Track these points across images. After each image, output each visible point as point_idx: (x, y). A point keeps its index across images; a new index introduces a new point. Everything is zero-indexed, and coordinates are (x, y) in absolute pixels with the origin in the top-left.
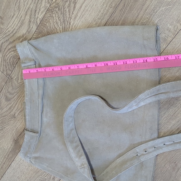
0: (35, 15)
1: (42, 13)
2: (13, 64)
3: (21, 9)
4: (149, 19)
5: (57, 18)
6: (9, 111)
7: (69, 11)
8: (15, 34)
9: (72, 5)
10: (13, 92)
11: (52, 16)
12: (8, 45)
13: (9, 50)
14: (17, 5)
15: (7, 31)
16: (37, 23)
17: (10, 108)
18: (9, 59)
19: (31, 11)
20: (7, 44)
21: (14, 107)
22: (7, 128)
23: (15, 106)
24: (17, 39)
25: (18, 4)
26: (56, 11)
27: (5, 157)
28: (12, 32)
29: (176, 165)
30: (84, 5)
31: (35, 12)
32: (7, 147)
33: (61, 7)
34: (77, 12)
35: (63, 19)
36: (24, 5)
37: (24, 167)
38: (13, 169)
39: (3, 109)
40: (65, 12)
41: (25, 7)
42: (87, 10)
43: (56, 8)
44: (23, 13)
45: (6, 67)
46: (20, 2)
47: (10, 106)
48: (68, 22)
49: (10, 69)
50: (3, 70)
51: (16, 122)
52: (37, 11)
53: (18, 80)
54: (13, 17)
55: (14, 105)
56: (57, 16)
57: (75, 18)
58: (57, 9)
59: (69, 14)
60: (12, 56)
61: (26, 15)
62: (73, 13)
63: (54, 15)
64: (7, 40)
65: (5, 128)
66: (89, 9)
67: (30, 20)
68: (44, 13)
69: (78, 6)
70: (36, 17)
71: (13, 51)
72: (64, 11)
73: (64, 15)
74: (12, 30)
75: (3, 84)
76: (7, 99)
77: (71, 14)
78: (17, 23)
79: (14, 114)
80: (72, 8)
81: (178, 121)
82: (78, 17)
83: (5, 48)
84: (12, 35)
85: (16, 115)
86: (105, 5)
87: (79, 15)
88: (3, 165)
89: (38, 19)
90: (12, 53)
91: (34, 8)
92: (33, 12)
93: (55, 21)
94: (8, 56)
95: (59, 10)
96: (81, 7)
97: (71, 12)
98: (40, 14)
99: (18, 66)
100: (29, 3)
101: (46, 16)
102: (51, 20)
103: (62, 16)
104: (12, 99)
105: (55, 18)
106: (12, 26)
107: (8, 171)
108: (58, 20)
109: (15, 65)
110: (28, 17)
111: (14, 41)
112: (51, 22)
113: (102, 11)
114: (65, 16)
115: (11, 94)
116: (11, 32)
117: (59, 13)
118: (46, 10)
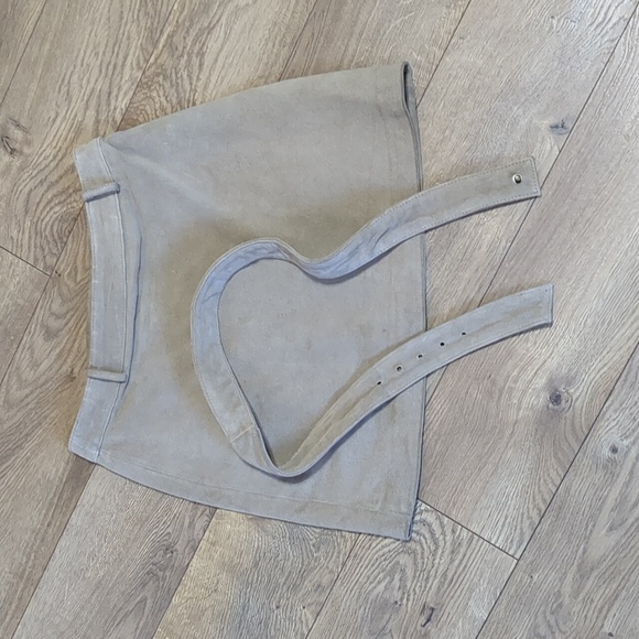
0: (109, 105)
1: (126, 94)
2: (60, 238)
3: (74, 99)
4: (371, 52)
5: (163, 99)
6: (56, 366)
7: (190, 77)
8: (61, 160)
9: (196, 61)
10: (64, 310)
11: (150, 97)
12: (46, 191)
13: (48, 203)
14: (64, 89)
15: (41, 159)
16: (116, 122)
17: (59, 356)
18: (48, 229)
19: (99, 96)
20: (41, 190)
21: (70, 350)
22: (52, 415)
23: (72, 346)
24: (66, 172)
25: (66, 89)
26: (158, 82)
27: (51, 504)
28: (54, 158)
29: (494, 383)
30: (223, 54)
31: (109, 97)
32: (54, 469)
33: (169, 71)
34: (207, 74)
35: (178, 97)
36: (81, 86)
37: (108, 517)
38: (76, 534)
39: (38, 366)
40: (179, 81)
41: (83, 91)
42: (231, 65)
43: (158, 75)
44: (77, 105)
45: (43, 250)
46: (69, 82)
47: (58, 350)
48: (189, 101)
49: (55, 251)
50: (36, 260)
51: (76, 392)
52: (114, 94)
53: (76, 274)
54: (54, 120)
55: (68, 346)
56: (161, 93)
57: (205, 88)
58: (161, 78)
59: (191, 84)
60: (56, 218)
61: (87, 108)
62: (198, 79)
63: (154, 94)
64: (41, 181)
65: (45, 418)
66: (235, 62)
67: (96, 118)
68: (131, 93)
69: (208, 60)
70: (112, 108)
71: (60, 203)
72: (177, 78)
73: (177, 87)
74: (54, 151)
75: (37, 295)
76: (50, 334)
77: (194, 83)
78: (64, 134)
79: (70, 370)
80: (196, 67)
81: (477, 270)
82: (211, 86)
83: (38, 200)
84: (53, 165)
85: (76, 370)
86: (270, 44)
87: (213, 79)
88: (46, 532)
89: (118, 110)
90: (57, 209)
91: (106, 89)
92: (104, 97)
93: (158, 106)
94: (47, 220)
95: (164, 79)
96: (216, 60)
97: (195, 78)
98: (120, 99)
99: (73, 237)
100: (93, 80)
101: (136, 99)
102: (148, 108)
103: (173, 91)
104: (62, 330)
105: (157, 100)
106: (54, 144)
107: (62, 543)
108: (165, 103)
109: (65, 240)
110: (91, 113)
111: (61, 177)
112: (149, 112)
113: (265, 60)
114: (181, 90)
115: (58, 317)
116: (51, 157)
117: (167, 85)
118: (134, 87)
